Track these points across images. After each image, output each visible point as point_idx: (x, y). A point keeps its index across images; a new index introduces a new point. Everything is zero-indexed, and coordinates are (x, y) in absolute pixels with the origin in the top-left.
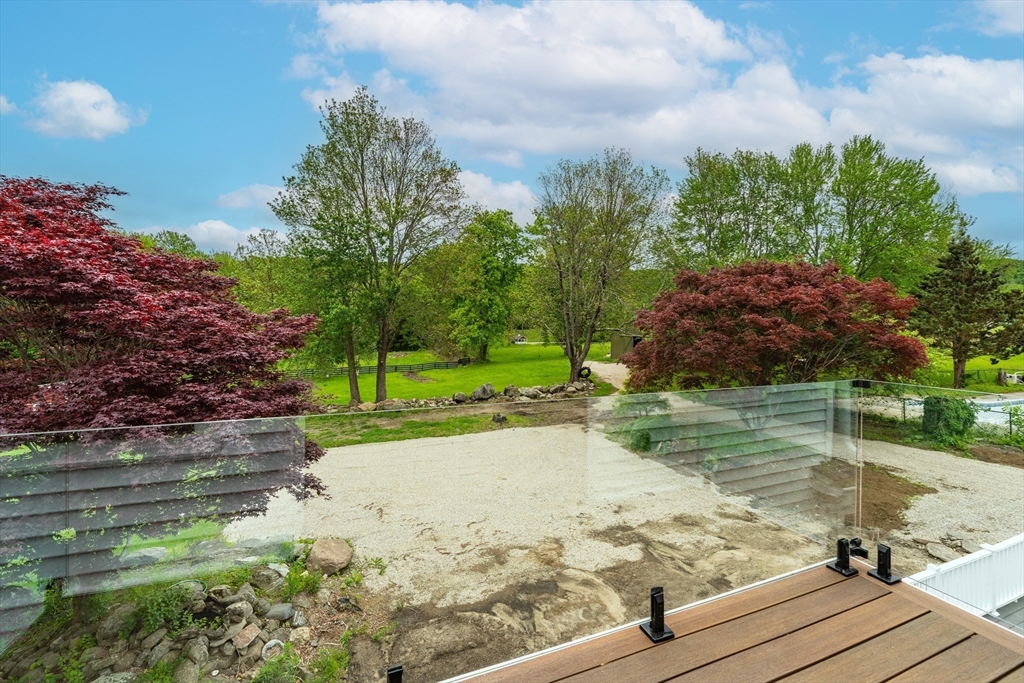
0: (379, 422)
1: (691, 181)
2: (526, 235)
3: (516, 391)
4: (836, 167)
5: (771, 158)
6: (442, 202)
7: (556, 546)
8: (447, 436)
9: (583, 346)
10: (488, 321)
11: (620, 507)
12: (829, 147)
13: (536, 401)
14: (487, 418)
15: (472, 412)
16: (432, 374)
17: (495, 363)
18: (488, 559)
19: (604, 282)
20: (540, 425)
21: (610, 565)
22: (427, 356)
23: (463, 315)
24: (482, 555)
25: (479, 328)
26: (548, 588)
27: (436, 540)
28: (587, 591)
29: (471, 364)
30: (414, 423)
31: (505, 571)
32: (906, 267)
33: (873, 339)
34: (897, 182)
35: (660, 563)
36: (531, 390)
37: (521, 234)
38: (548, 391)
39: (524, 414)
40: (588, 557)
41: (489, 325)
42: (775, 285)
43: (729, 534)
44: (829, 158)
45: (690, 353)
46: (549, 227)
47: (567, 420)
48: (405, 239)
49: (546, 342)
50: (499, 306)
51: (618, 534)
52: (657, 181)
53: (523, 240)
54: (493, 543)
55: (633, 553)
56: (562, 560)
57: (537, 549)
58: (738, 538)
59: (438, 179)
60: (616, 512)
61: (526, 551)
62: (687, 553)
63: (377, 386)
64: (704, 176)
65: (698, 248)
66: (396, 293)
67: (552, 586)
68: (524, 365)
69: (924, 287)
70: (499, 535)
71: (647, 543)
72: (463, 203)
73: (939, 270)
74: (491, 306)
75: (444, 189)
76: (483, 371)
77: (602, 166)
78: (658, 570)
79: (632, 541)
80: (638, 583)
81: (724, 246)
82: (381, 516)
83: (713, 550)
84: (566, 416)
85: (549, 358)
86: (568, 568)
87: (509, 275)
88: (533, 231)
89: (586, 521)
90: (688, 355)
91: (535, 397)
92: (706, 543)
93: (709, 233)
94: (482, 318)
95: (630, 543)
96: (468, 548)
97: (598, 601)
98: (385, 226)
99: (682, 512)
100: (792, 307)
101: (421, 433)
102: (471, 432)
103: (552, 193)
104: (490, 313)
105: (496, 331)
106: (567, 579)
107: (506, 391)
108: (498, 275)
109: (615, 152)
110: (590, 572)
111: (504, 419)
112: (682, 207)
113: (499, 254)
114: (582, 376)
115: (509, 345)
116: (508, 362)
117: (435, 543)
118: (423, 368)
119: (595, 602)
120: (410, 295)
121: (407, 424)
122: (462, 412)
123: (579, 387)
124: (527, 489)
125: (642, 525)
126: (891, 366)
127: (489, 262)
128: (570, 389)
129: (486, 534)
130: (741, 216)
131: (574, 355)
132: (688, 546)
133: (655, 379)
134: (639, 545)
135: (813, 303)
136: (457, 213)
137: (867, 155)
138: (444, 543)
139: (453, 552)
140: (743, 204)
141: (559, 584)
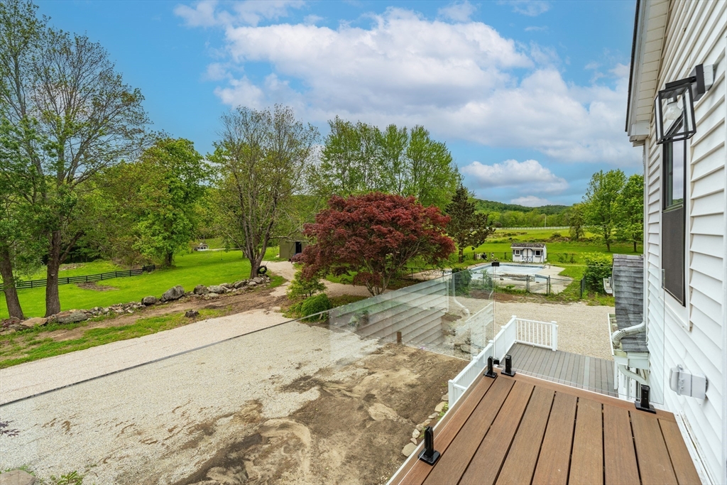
0: (52, 336)
1: (332, 137)
2: (206, 162)
3: (205, 290)
4: (408, 141)
5: (377, 130)
6: (125, 123)
7: (256, 406)
8: (139, 337)
9: (260, 250)
10: (173, 233)
11: (300, 364)
12: (405, 129)
13: (224, 295)
14: (179, 315)
15: (163, 312)
16: (114, 282)
17: (180, 268)
18: (196, 434)
19: (276, 203)
20: (229, 314)
21: (299, 408)
22: (106, 266)
23: (147, 227)
24: (191, 433)
25: (164, 239)
26: (254, 440)
27: (140, 434)
28: (285, 432)
29: (156, 270)
30: (99, 330)
31: (214, 440)
32: (439, 200)
33: (433, 239)
34: (435, 154)
35: (332, 395)
36: (219, 287)
37: (202, 161)
38: (234, 287)
39: (214, 307)
40: (281, 406)
41: (174, 236)
42: (387, 208)
43: (369, 365)
44: (405, 136)
45: (343, 251)
46: (227, 158)
47: (252, 307)
48: (79, 154)
49: (227, 249)
50: (183, 220)
51: (301, 384)
52: (312, 134)
53: (205, 166)
54: (199, 419)
55: (313, 394)
56: (262, 415)
57: (240, 412)
58: (375, 366)
59: (119, 101)
60: (298, 368)
61: (232, 417)
62: (347, 384)
63: (47, 299)
64: (340, 136)
65: (337, 182)
66: (71, 207)
67: (256, 438)
68: (209, 268)
69: (447, 211)
70: (204, 411)
71: (321, 384)
72: (148, 129)
73: (452, 202)
74: (175, 220)
75: (127, 112)
76: (169, 275)
77: (273, 117)
78: (332, 401)
79: (311, 386)
80: (320, 414)
81: (353, 182)
82: (68, 429)
83: (362, 378)
84: (250, 304)
85: (230, 260)
86: (268, 419)
87: (192, 194)
88: (213, 160)
89: (276, 380)
90: (342, 252)
91: (222, 292)
92: (357, 374)
93: (343, 173)
94: (166, 230)
95: (310, 388)
96: (175, 431)
97: (294, 436)
98: (54, 139)
99: (341, 357)
100: (397, 221)
101: (108, 338)
102: (165, 329)
103: (232, 130)
104: (174, 226)
105: (181, 240)
106: (268, 428)
107: (195, 291)
108: (182, 194)
109: (282, 108)
110: (285, 418)
111: (197, 313)
112: (327, 154)
113: (181, 176)
114: (260, 273)
115: (192, 252)
116: (193, 266)
117: (139, 437)
118: (102, 277)
119: (291, 438)
120: (88, 208)
121: (90, 332)
122: (152, 314)
123: (258, 281)
124: (224, 367)
125: (317, 373)
126: (440, 253)
127: (172, 182)
128: (251, 283)
129: (192, 414)
130: (361, 164)
131: (254, 258)
132: (348, 379)
133: (318, 271)
134: (316, 388)
135: (407, 219)
136: (142, 135)
137: (422, 137)
138: (150, 433)
139: (161, 439)
140: (362, 156)
141: (262, 435)
